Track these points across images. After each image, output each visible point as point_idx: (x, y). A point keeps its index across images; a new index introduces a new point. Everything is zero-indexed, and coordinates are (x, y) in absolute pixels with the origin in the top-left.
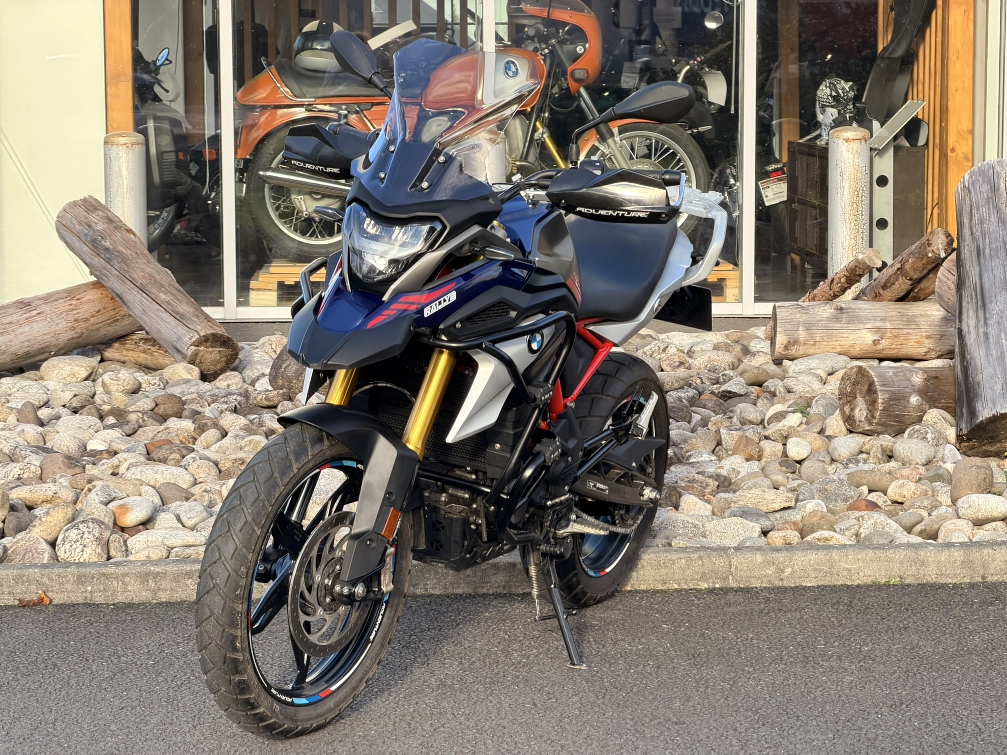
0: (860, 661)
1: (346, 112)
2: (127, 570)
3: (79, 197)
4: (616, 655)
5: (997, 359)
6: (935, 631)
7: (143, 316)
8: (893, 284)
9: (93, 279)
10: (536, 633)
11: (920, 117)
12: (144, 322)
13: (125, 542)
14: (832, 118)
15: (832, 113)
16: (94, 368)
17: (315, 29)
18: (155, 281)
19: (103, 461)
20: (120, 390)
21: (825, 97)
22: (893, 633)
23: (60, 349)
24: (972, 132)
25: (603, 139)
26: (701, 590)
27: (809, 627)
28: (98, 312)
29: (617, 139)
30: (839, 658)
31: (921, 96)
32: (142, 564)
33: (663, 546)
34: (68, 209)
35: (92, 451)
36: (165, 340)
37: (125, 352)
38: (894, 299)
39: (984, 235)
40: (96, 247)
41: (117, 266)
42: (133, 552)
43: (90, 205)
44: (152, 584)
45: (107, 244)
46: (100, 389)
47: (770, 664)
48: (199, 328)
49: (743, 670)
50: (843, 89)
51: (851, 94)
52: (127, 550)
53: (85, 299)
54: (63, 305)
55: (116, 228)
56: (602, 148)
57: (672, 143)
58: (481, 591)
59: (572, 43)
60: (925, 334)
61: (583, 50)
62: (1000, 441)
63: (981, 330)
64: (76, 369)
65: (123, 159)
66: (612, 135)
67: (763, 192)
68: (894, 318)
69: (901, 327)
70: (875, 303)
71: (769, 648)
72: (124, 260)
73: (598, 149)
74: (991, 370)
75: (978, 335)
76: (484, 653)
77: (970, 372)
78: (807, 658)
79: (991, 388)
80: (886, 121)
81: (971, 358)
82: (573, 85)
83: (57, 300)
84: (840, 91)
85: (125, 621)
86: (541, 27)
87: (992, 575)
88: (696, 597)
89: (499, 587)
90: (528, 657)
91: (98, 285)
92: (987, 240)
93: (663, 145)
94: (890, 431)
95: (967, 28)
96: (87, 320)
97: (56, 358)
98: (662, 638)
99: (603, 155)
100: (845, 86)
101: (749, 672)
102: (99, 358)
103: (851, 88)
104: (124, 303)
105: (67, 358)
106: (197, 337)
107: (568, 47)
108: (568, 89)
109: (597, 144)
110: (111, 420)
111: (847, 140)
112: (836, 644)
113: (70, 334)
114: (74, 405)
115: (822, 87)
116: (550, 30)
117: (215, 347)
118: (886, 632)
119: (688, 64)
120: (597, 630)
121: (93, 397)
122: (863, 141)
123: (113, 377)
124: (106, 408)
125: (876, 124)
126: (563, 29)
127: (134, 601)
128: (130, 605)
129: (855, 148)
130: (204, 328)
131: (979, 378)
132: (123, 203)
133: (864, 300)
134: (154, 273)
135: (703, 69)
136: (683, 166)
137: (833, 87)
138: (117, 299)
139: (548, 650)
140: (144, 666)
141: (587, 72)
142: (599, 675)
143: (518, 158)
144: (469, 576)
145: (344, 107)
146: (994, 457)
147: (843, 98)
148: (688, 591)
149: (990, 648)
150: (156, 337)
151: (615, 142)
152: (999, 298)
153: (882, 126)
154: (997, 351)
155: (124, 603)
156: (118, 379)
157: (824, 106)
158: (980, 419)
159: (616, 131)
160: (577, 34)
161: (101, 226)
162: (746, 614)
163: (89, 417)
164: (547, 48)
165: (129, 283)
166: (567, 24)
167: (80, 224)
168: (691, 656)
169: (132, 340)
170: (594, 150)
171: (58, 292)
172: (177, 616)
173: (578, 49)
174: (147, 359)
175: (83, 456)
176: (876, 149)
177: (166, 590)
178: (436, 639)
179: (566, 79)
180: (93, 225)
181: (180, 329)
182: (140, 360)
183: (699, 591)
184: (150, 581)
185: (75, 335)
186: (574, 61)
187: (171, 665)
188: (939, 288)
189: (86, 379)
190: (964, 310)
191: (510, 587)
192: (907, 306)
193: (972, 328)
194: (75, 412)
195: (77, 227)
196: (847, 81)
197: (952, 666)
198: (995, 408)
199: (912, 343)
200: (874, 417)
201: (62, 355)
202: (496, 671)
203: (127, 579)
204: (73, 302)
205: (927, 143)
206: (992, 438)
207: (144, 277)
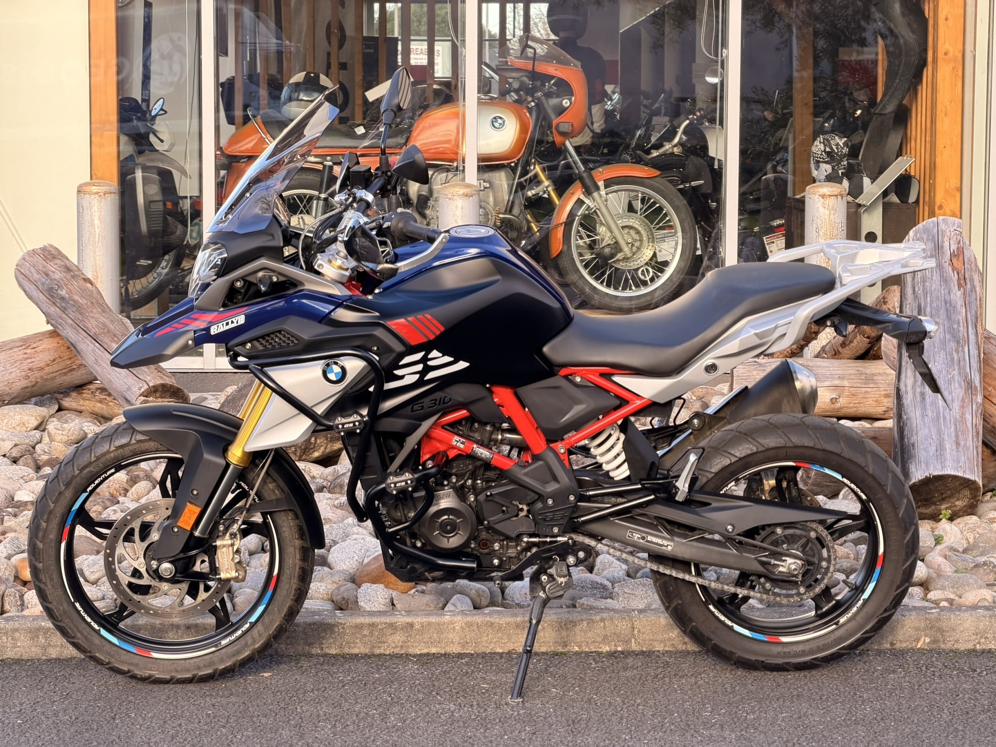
0: (742, 730)
1: (330, 163)
2: (17, 625)
3: (38, 245)
4: (495, 720)
5: (933, 419)
6: (827, 700)
7: (95, 366)
8: (851, 342)
9: (50, 328)
10: (421, 696)
11: (913, 174)
12: (97, 371)
13: (22, 596)
14: (826, 174)
15: (826, 168)
16: (44, 417)
17: (301, 80)
18: (108, 331)
19: (24, 513)
20: (64, 440)
21: (819, 153)
22: (784, 701)
23: (13, 398)
24: (960, 190)
25: (588, 193)
26: (602, 653)
27: (701, 693)
28: (54, 360)
29: (603, 192)
30: (722, 727)
31: (913, 152)
32: (33, 620)
33: (568, 607)
34: (27, 258)
35: (17, 502)
36: (115, 390)
37: (82, 402)
38: (853, 356)
39: (925, 294)
40: (52, 296)
41: (72, 315)
42: (29, 606)
43: (50, 254)
44: (42, 640)
45: (63, 293)
46: (46, 439)
47: (650, 731)
48: (148, 378)
49: (619, 737)
50: (837, 145)
51: (846, 150)
52: (22, 605)
53: (40, 348)
54: (18, 354)
55: (73, 277)
56: (587, 201)
57: (659, 197)
58: (377, 651)
59: (558, 96)
60: (883, 393)
61: (568, 104)
62: (935, 504)
63: (918, 390)
64: (26, 418)
65: (95, 208)
66: (598, 188)
67: (767, 247)
68: (852, 377)
69: (859, 385)
70: (833, 361)
71: (653, 715)
72: (79, 309)
73: (583, 202)
74: (927, 431)
75: (914, 394)
76: (362, 715)
77: (906, 433)
78: (689, 726)
79: (925, 450)
80: (877, 178)
81: (907, 419)
82: (558, 139)
83: (11, 349)
84: (834, 147)
85: (7, 678)
86: (525, 79)
87: (901, 641)
88: (594, 660)
89: (396, 647)
90: (405, 721)
91: (54, 334)
92: (929, 299)
93: (649, 199)
94: (827, 492)
95: (956, 85)
96: (41, 369)
97: (7, 407)
98: (547, 702)
99: (588, 208)
100: (839, 142)
101: (625, 739)
102: (57, 407)
103: (845, 144)
104: (78, 351)
105: (18, 407)
106: (146, 387)
107: (554, 101)
108: (553, 142)
109: (582, 197)
110: (47, 470)
111: (823, 196)
112: (723, 711)
113: (24, 383)
114: (14, 455)
115: (817, 143)
116: (536, 83)
117: (165, 397)
118: (778, 699)
119: (688, 119)
120: (483, 693)
121: (34, 448)
122: (839, 197)
123: (59, 427)
124: (45, 457)
125: (866, 181)
126: (549, 82)
127: (23, 658)
128: (18, 662)
129: (831, 205)
130: (154, 378)
131: (913, 439)
132: (95, 252)
133: (824, 358)
134: (108, 323)
135: (702, 123)
136: (669, 221)
137: (827, 143)
138: (72, 348)
139: (427, 713)
140: (10, 725)
141: (572, 126)
142: (471, 741)
143: (503, 210)
144: (365, 636)
145: (329, 158)
146: (929, 519)
147: (837, 154)
148: (588, 654)
149: (879, 718)
150: (107, 386)
151: (601, 196)
152: (937, 358)
153: (872, 183)
154: (933, 412)
155: (12, 659)
156: (63, 429)
157: (818, 162)
158: (913, 481)
159: (601, 184)
160: (564, 87)
161: (58, 275)
162: (640, 679)
163: (23, 468)
164: (533, 101)
165: (83, 332)
166: (552, 77)
167: (38, 273)
168: (570, 722)
169: (89, 389)
170: (580, 202)
171: (13, 341)
172: (62, 673)
173: (564, 102)
174: (102, 408)
175: (8, 507)
176: (864, 206)
177: (56, 646)
178: (317, 700)
179: (552, 132)
180: (51, 273)
181: (130, 379)
182: (96, 409)
183: (599, 654)
184: (41, 637)
185: (30, 384)
186: (560, 114)
187: (38, 725)
188: (886, 347)
189: (36, 428)
190: (903, 369)
191: (408, 647)
192: (866, 365)
193: (909, 388)
194: (15, 462)
195: (35, 275)
196: (841, 138)
197: (834, 736)
198: (928, 469)
199: (870, 402)
200: (809, 477)
201: (16, 403)
202: (367, 735)
203: (17, 635)
204: (28, 351)
205: (917, 201)
206: (926, 500)
207: (97, 326)
